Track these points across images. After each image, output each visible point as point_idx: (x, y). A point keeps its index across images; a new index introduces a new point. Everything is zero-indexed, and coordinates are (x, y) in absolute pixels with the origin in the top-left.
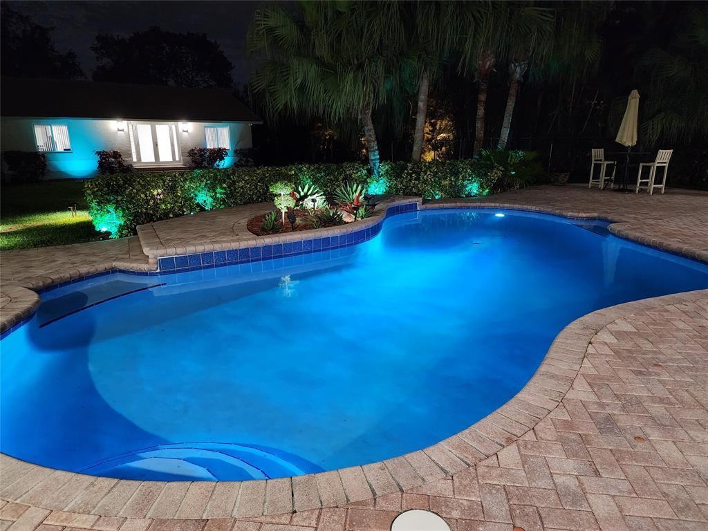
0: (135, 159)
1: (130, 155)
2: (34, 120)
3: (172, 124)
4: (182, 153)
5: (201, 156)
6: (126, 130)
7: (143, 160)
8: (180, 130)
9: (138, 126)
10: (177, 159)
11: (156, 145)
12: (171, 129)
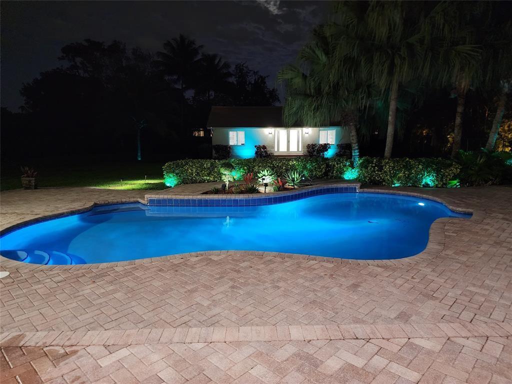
0: (276, 150)
1: (273, 148)
2: (229, 129)
3: (300, 129)
4: (303, 147)
5: (313, 148)
6: (273, 133)
7: (280, 150)
8: (304, 133)
9: (280, 131)
10: (300, 150)
11: (288, 142)
12: (298, 132)
